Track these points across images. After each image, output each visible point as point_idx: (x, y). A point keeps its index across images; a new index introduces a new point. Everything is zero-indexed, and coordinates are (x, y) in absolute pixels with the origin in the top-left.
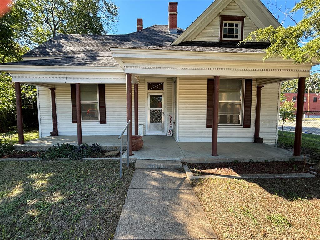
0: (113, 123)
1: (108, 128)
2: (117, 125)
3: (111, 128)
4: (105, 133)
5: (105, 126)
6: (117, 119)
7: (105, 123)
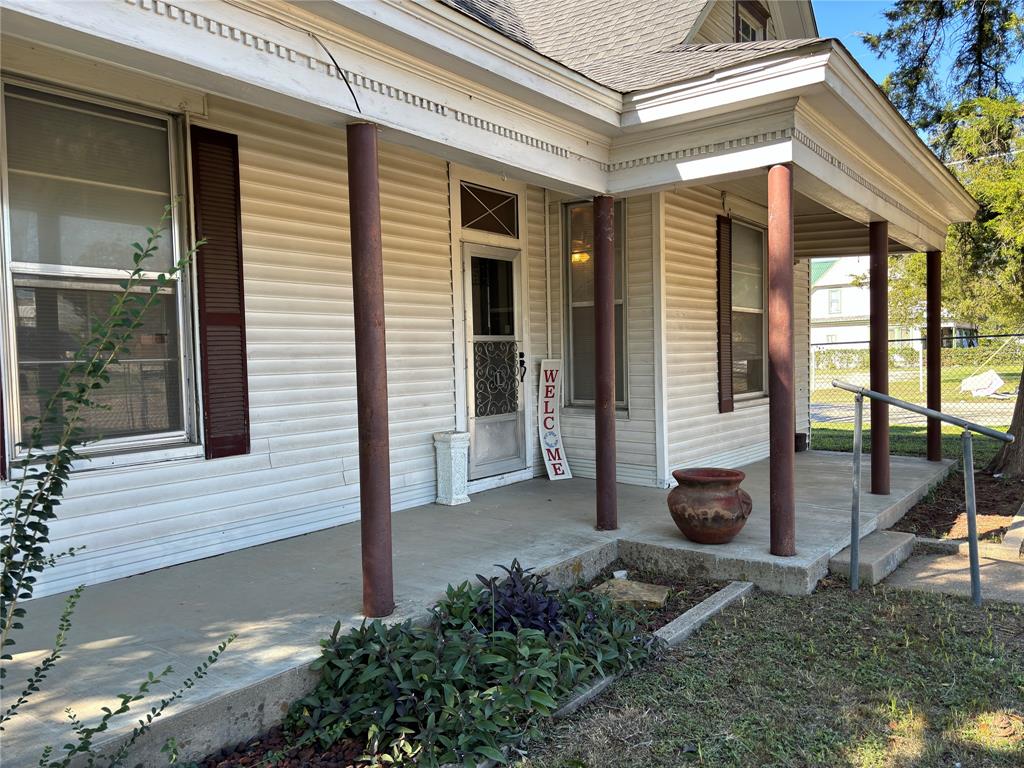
0: (293, 445)
1: (259, 483)
2: (315, 457)
3: (282, 479)
4: (237, 533)
5: (241, 468)
6: (313, 413)
7: (241, 445)
